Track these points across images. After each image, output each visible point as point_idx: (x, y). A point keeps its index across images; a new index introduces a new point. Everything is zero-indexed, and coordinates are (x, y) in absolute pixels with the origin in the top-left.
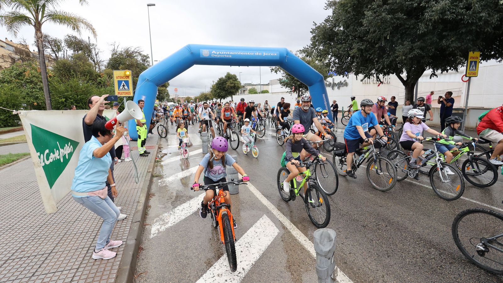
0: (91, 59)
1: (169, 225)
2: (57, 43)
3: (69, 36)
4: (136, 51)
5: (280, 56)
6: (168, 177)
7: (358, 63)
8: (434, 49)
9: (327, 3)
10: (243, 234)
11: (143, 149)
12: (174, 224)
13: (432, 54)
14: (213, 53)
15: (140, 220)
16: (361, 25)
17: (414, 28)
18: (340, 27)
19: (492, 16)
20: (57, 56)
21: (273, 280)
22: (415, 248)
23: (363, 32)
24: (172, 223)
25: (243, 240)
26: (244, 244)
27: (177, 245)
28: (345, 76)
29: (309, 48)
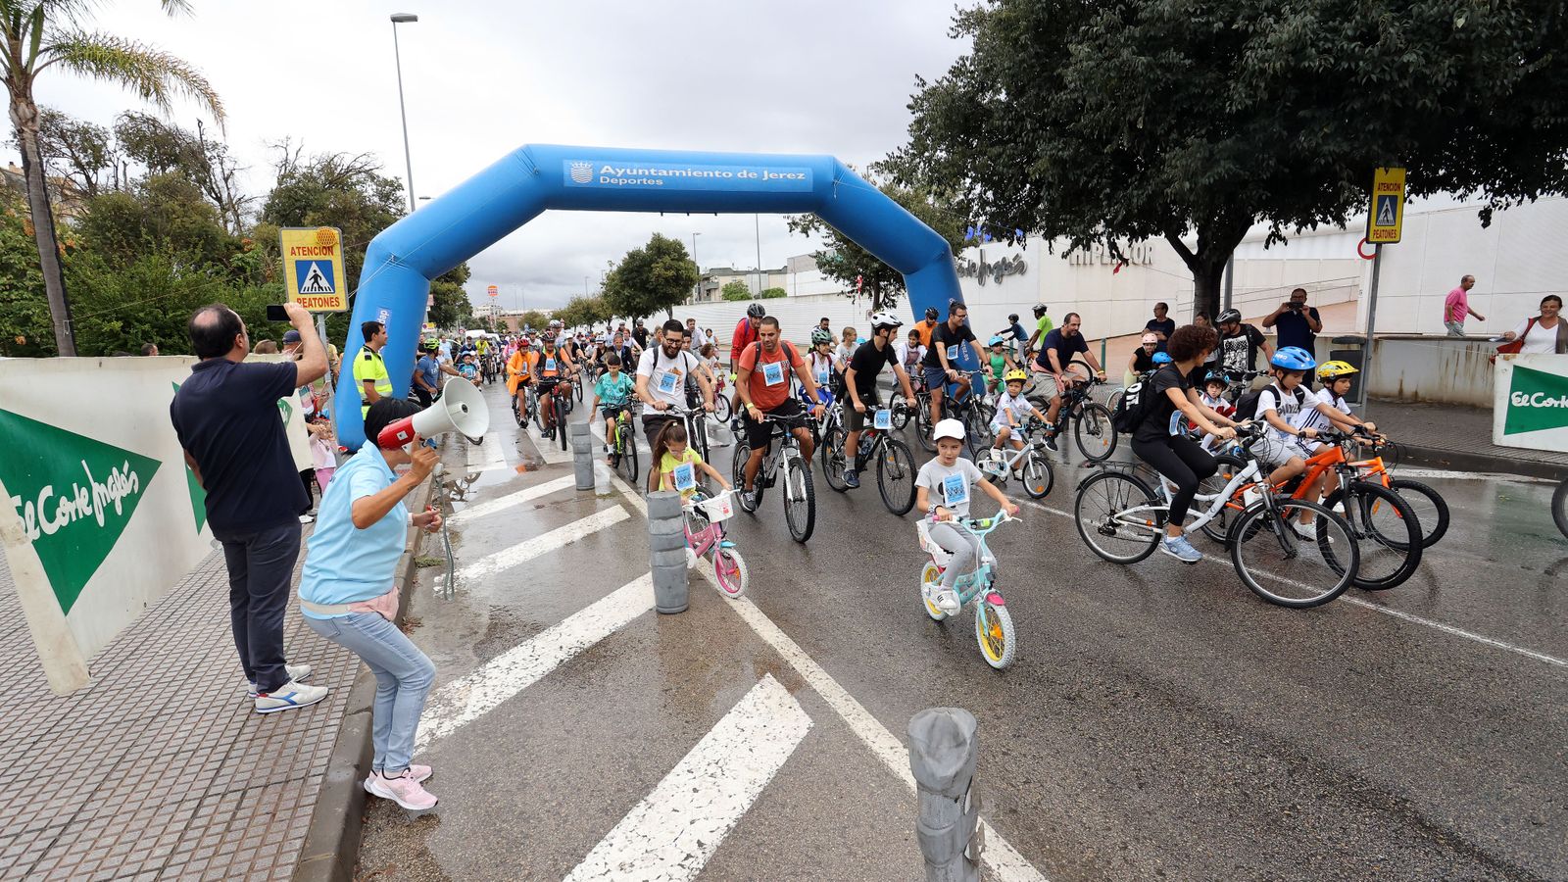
0: (209, 193)
1: (468, 716)
2: (91, 140)
3: (132, 118)
4: (358, 165)
5: (814, 181)
6: (467, 565)
7: (1052, 202)
8: (1274, 159)
9: (958, 18)
10: (702, 735)
12: (481, 712)
13: (1269, 175)
14: (603, 171)
16: (1059, 85)
17: (1214, 96)
18: (998, 92)
19: (1436, 62)
20: (94, 180)
21: (792, 874)
22: (1220, 756)
23: (1066, 107)
24: (475, 709)
25: (700, 756)
26: (704, 766)
27: (491, 778)
28: (1015, 242)
29: (903, 155)
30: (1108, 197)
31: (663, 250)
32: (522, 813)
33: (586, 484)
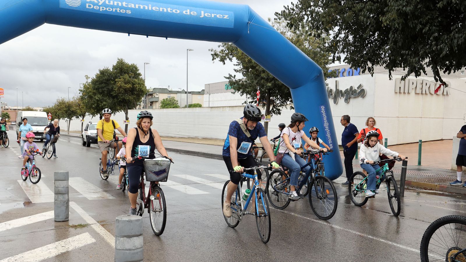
28: (367, 70)
29: (295, 8)
30: (436, 39)
31: (124, 70)
33: (62, 218)
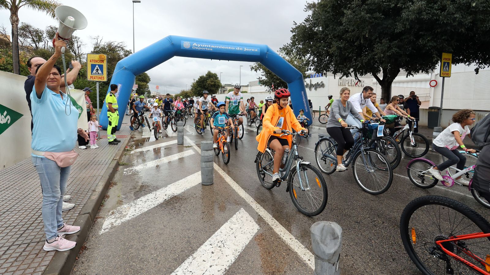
0: (73, 52)
1: (127, 218)
2: (38, 34)
3: (52, 28)
4: (119, 45)
5: (260, 54)
6: (136, 165)
7: (336, 61)
8: (411, 48)
9: (307, 5)
10: (216, 230)
11: (113, 137)
12: (133, 217)
13: (409, 52)
14: (194, 45)
15: (90, 211)
16: (341, 24)
17: (391, 28)
18: (319, 27)
19: (465, 18)
20: (38, 46)
23: (342, 31)
24: (130, 216)
25: (215, 238)
26: (216, 242)
27: (131, 243)
28: (324, 74)
29: (289, 46)
30: (355, 60)
31: (211, 76)
32: (141, 259)
33: (181, 143)
